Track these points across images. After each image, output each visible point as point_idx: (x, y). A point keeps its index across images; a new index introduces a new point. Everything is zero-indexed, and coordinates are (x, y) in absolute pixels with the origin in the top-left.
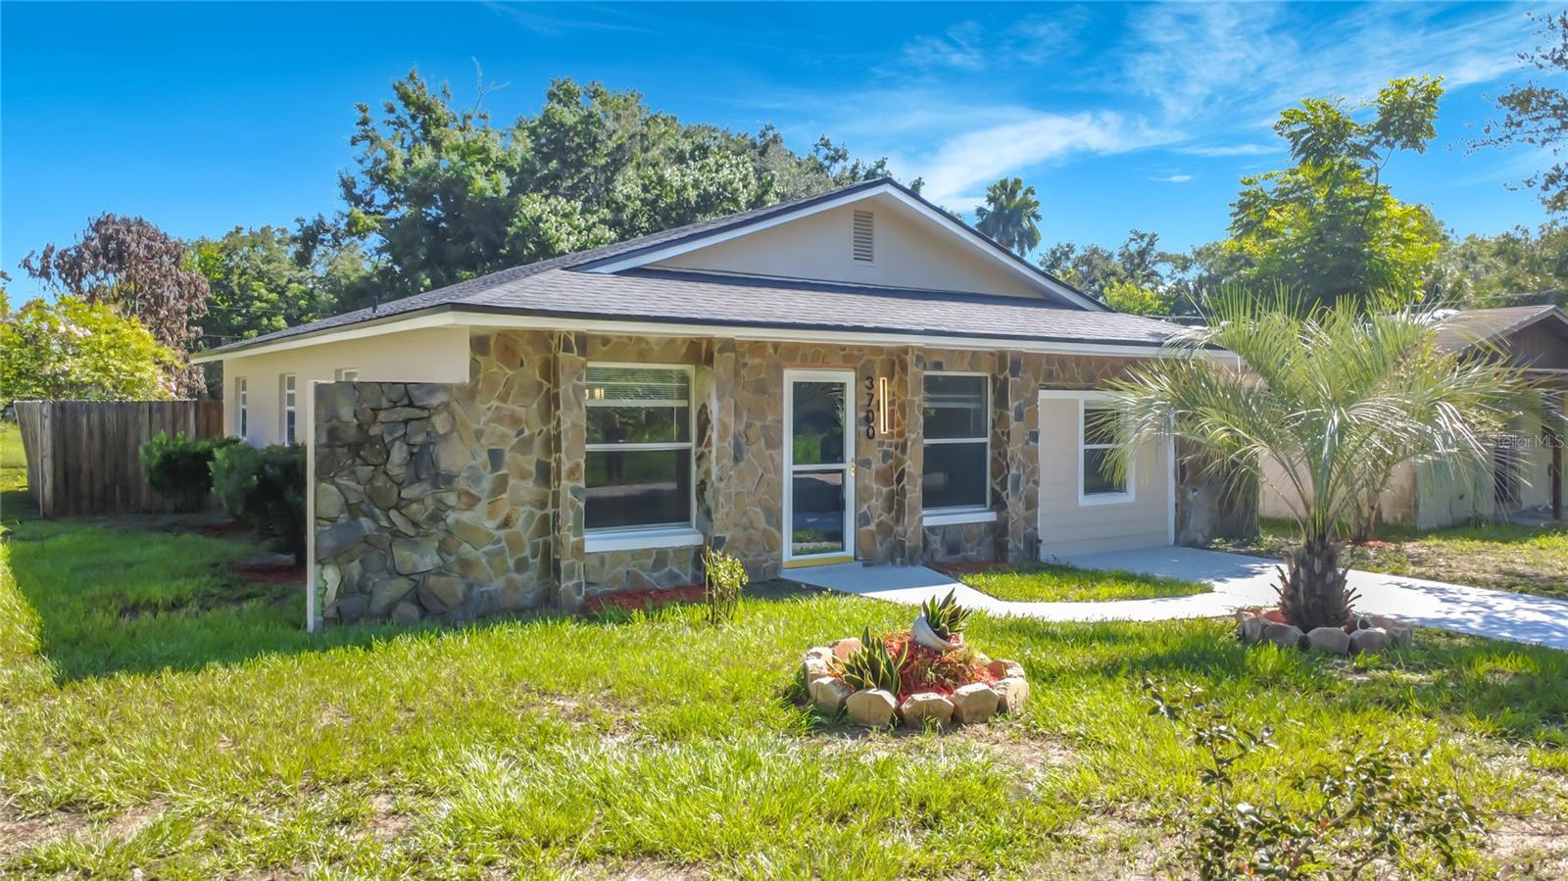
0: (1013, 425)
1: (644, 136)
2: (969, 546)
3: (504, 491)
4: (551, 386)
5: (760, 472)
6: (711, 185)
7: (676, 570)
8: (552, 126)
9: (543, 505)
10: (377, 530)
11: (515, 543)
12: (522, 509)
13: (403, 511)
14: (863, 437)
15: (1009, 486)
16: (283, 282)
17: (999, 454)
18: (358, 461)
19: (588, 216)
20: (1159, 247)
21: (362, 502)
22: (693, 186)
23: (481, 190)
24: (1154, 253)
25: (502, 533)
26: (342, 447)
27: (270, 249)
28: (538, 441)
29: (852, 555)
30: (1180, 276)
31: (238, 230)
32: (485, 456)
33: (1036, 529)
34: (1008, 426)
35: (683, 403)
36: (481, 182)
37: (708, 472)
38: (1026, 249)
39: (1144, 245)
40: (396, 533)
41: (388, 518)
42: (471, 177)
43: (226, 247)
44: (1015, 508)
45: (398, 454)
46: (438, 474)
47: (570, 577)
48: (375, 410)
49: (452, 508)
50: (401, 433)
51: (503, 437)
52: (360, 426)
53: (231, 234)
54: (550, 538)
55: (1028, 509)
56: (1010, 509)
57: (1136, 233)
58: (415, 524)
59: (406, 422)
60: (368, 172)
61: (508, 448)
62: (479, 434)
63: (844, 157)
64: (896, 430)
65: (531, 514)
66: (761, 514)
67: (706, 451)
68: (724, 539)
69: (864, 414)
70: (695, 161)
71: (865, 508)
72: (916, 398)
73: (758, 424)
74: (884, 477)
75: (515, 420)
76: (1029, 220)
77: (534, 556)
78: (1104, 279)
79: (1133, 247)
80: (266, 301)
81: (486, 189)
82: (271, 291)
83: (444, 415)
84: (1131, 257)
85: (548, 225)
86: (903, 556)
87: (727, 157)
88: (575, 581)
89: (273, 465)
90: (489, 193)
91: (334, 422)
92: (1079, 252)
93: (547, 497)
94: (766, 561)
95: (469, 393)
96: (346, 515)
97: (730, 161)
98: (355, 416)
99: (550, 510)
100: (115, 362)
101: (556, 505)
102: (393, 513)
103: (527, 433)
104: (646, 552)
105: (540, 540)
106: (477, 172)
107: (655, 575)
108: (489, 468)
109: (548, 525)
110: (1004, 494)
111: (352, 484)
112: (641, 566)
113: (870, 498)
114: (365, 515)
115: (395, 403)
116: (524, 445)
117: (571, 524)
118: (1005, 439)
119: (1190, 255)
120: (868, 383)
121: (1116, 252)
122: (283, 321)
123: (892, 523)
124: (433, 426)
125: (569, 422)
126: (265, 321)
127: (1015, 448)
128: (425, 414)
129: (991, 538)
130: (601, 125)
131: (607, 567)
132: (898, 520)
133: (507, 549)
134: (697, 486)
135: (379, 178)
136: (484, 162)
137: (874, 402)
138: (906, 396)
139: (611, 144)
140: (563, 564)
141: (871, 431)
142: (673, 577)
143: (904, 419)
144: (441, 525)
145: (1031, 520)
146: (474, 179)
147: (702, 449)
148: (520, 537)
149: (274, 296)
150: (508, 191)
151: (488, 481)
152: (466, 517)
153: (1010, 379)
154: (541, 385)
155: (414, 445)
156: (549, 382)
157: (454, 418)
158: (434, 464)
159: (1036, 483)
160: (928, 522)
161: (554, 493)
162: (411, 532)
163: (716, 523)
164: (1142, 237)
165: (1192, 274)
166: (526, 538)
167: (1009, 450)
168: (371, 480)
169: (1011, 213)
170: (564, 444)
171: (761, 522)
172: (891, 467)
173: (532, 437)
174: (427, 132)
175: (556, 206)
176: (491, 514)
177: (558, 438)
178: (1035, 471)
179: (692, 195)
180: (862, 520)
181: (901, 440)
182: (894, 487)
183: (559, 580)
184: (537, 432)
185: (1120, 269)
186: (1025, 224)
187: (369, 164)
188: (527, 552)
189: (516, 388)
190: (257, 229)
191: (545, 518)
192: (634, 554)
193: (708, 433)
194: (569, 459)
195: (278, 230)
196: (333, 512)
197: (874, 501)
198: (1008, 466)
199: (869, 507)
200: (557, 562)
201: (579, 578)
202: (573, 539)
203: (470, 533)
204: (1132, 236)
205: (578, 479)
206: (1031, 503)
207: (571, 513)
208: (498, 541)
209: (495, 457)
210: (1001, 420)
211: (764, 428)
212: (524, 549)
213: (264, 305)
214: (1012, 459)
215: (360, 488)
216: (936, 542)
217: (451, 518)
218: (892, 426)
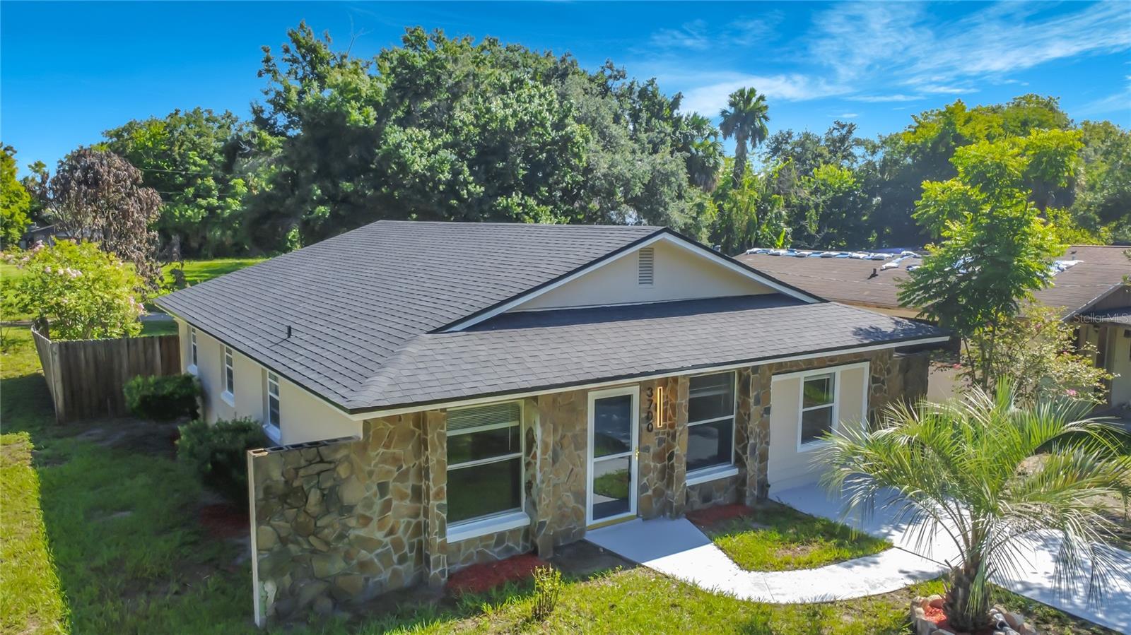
0: (753, 409)
1: (475, 76)
2: (719, 494)
3: (389, 511)
4: (421, 432)
5: (571, 467)
6: (526, 115)
7: (511, 544)
8: (407, 67)
9: (417, 515)
10: (301, 551)
11: (397, 545)
12: (402, 520)
13: (319, 536)
14: (645, 431)
15: (748, 452)
16: (211, 152)
17: (742, 427)
18: (286, 506)
19: (435, 140)
20: (856, 134)
21: (290, 534)
22: (512, 116)
23: (355, 121)
24: (851, 139)
25: (388, 539)
26: (274, 498)
27: (200, 127)
28: (412, 472)
29: (635, 514)
30: (870, 158)
31: (177, 112)
32: (375, 488)
33: (766, 475)
34: (749, 409)
35: (515, 424)
36: (355, 115)
37: (534, 476)
38: (757, 142)
39: (844, 132)
40: (314, 551)
41: (309, 542)
42: (348, 112)
43: (168, 126)
44: (752, 465)
45: (314, 497)
46: (342, 506)
47: (436, 566)
48: (297, 470)
49: (354, 528)
50: (315, 482)
51: (389, 472)
52: (286, 482)
53: (171, 116)
54: (422, 537)
55: (760, 462)
56: (748, 468)
57: (838, 123)
58: (327, 543)
59: (319, 474)
60: (271, 102)
61: (391, 480)
62: (371, 474)
63: (623, 77)
64: (668, 422)
65: (409, 524)
66: (572, 497)
67: (533, 461)
68: (545, 522)
69: (646, 415)
70: (513, 92)
71: (645, 480)
72: (684, 401)
73: (569, 434)
74: (659, 457)
75: (396, 460)
76: (760, 121)
77: (411, 551)
78: (813, 159)
79: (836, 134)
80: (200, 166)
81: (359, 121)
82: (203, 158)
83: (346, 464)
84: (834, 141)
85: (406, 150)
86: (671, 512)
87: (536, 87)
88: (441, 569)
89: (221, 451)
90: (361, 124)
91: (268, 482)
92: (796, 138)
93: (420, 509)
94: (574, 528)
95: (363, 447)
96: (280, 544)
97: (539, 90)
98: (283, 475)
99: (422, 518)
100: (100, 293)
101: (426, 515)
102: (312, 539)
103: (404, 467)
104: (490, 537)
105: (415, 540)
106: (353, 108)
107: (497, 550)
108: (378, 496)
109: (420, 529)
110: (744, 457)
111: (282, 523)
112: (487, 546)
113: (650, 473)
114: (292, 542)
115: (310, 461)
116: (403, 476)
117: (437, 530)
118: (746, 418)
119: (877, 142)
120: (649, 392)
121: (824, 137)
122: (213, 181)
123: (664, 488)
124: (338, 474)
125: (435, 459)
126: (199, 181)
127: (753, 425)
128: (332, 466)
129: (734, 487)
130: (443, 67)
131: (462, 551)
132: (669, 484)
133: (392, 549)
134: (526, 483)
135: (279, 107)
136: (357, 99)
137: (653, 405)
138: (676, 399)
139: (451, 82)
140: (432, 558)
141: (650, 426)
142: (509, 549)
143: (675, 416)
144: (346, 540)
145: (763, 470)
146: (350, 113)
147: (529, 458)
148: (401, 539)
149: (204, 162)
150: (375, 122)
151: (378, 503)
152: (362, 532)
153: (752, 376)
154: (414, 432)
155: (324, 489)
156: (419, 428)
157: (352, 465)
158: (339, 500)
159: (768, 443)
160: (689, 483)
161: (424, 507)
162: (324, 548)
163: (540, 512)
164: (843, 127)
165: (878, 158)
166: (405, 540)
167: (749, 426)
168: (296, 518)
169: (747, 115)
170: (431, 476)
171: (572, 503)
172: (664, 449)
173: (408, 470)
174: (314, 68)
175: (411, 135)
176: (380, 528)
177: (427, 470)
178: (767, 435)
179: (512, 123)
180: (643, 489)
181: (671, 431)
182: (666, 462)
183: (430, 569)
184: (412, 465)
185: (826, 153)
186: (757, 124)
187: (272, 95)
188: (407, 549)
189: (396, 437)
190: (190, 110)
191: (419, 525)
192: (481, 539)
193: (534, 449)
194: (435, 485)
195: (206, 111)
196: (270, 545)
197: (651, 474)
198: (748, 438)
199: (648, 480)
200: (428, 557)
201: (444, 566)
202: (439, 540)
203: (366, 543)
204: (835, 126)
205: (442, 499)
206: (764, 458)
207: (437, 522)
208: (386, 545)
209: (383, 488)
210: (744, 404)
211: (575, 436)
212: (404, 548)
213: (198, 169)
214: (751, 433)
215: (288, 525)
216: (695, 497)
217: (352, 534)
218: (665, 420)
